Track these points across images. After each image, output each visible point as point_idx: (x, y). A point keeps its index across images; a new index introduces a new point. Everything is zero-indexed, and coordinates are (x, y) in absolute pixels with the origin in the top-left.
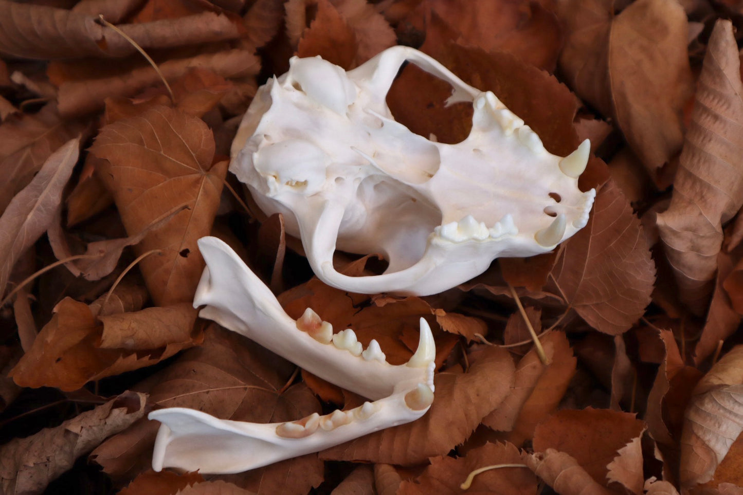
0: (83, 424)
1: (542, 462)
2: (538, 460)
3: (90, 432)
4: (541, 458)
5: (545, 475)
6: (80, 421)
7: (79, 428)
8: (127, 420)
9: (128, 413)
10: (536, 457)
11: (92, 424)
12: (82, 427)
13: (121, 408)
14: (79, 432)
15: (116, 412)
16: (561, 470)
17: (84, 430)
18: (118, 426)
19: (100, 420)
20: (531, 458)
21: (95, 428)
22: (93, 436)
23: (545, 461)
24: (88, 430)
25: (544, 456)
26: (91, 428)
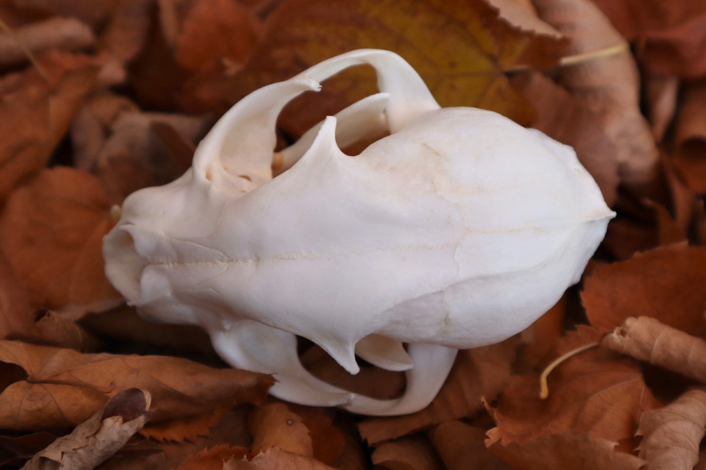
0: (63, 448)
1: (627, 338)
2: (621, 337)
3: (75, 459)
4: (623, 333)
5: (635, 351)
6: (58, 446)
7: (60, 454)
8: (125, 431)
9: (125, 421)
10: (618, 334)
11: (76, 447)
12: (63, 453)
13: (114, 417)
14: (60, 459)
15: (109, 422)
16: (654, 339)
17: (65, 456)
18: (113, 443)
19: (87, 438)
20: (612, 338)
21: (81, 451)
22: (80, 464)
23: (630, 336)
24: (71, 457)
25: (625, 330)
26: (76, 452)
